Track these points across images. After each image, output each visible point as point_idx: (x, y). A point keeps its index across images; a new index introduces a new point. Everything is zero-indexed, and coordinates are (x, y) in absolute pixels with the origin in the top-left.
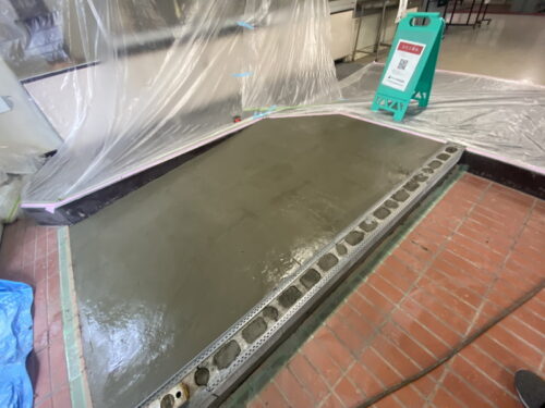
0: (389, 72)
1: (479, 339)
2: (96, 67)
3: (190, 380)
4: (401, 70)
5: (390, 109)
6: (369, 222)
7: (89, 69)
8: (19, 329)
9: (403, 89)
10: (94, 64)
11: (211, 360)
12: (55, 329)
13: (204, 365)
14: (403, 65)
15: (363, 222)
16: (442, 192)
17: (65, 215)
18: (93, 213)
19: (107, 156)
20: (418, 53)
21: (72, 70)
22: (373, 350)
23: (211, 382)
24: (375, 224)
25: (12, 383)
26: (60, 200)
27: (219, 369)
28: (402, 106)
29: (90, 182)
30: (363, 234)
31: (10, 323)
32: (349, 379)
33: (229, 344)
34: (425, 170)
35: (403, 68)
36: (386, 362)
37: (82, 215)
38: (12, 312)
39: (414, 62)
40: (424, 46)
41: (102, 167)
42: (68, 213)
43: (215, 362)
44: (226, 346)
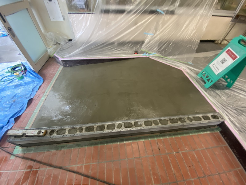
0: (215, 62)
2: (93, 14)
3: (49, 131)
4: (221, 64)
5: (206, 80)
6: (139, 123)
7: (90, 15)
8: (34, 90)
9: (216, 73)
10: (93, 13)
11: (57, 130)
12: (41, 96)
13: (54, 130)
14: (223, 61)
15: (138, 122)
16: (195, 132)
17: (63, 63)
18: (71, 66)
19: (82, 50)
20: (234, 59)
21: (85, 13)
22: (106, 165)
23: (53, 136)
24: (141, 125)
25: (24, 104)
26: (63, 58)
27: (57, 134)
28: (212, 81)
29: (74, 56)
30: (133, 126)
31: (33, 87)
32: (91, 166)
33: (64, 129)
34: (188, 118)
35: (223, 63)
36: (106, 171)
37: (68, 65)
38: (35, 85)
39: (230, 62)
40: (238, 57)
41: (79, 52)
42: (64, 63)
43: (57, 132)
44: (63, 130)
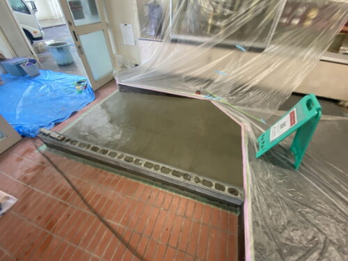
1: (104, 226)
3: (66, 139)
6: (140, 162)
18: (125, 92)
23: (67, 143)
26: (121, 82)
27: (70, 143)
28: (264, 149)
30: (132, 161)
34: (197, 178)
37: (123, 90)
40: (296, 123)
42: (120, 87)
43: (72, 141)
44: (77, 142)
